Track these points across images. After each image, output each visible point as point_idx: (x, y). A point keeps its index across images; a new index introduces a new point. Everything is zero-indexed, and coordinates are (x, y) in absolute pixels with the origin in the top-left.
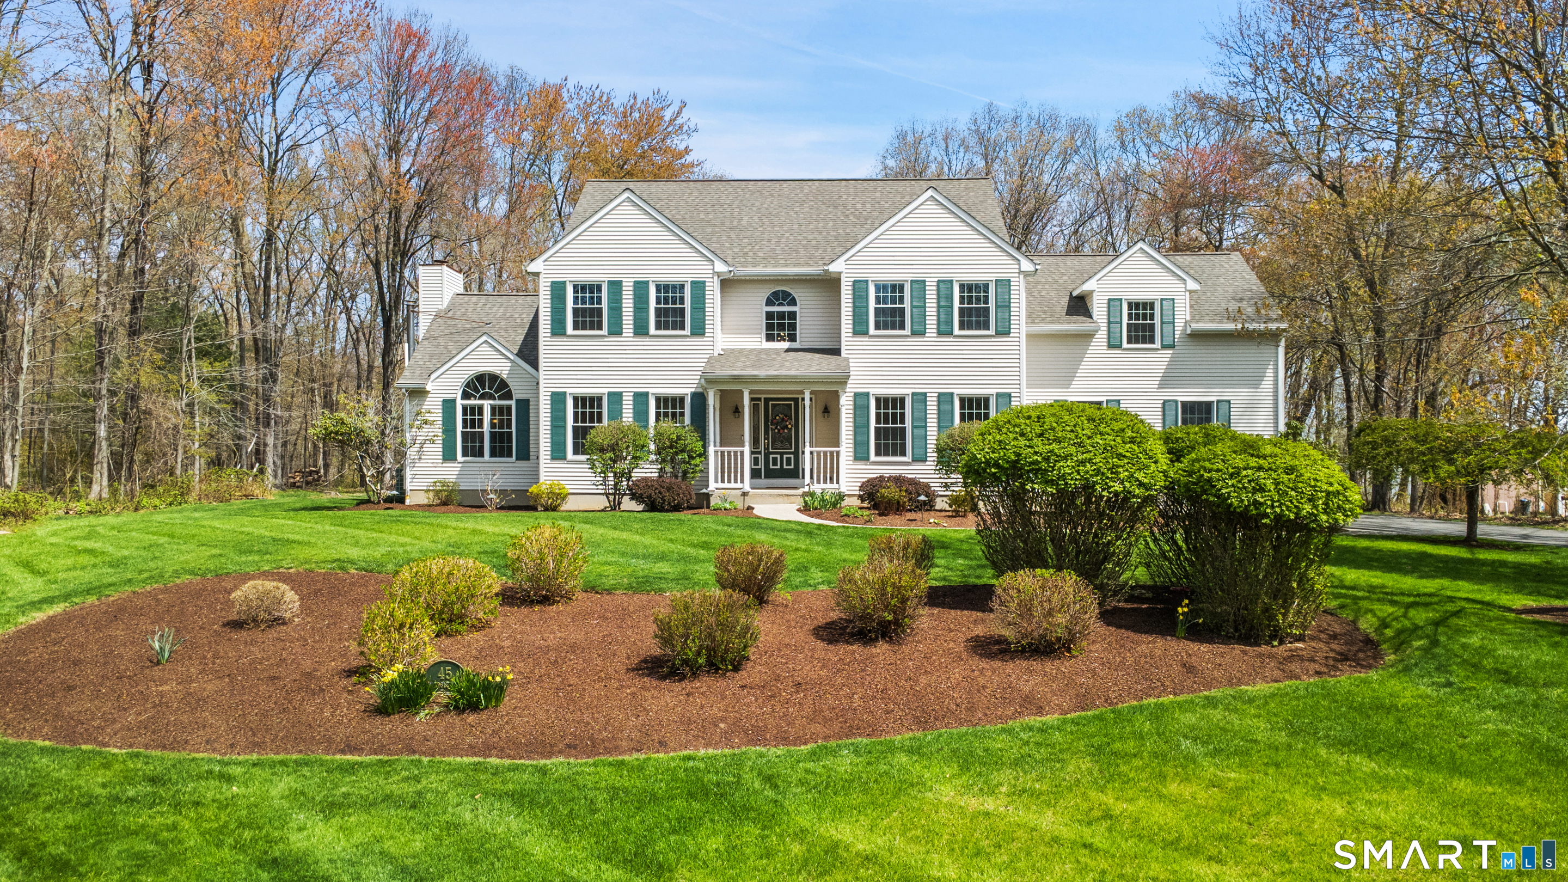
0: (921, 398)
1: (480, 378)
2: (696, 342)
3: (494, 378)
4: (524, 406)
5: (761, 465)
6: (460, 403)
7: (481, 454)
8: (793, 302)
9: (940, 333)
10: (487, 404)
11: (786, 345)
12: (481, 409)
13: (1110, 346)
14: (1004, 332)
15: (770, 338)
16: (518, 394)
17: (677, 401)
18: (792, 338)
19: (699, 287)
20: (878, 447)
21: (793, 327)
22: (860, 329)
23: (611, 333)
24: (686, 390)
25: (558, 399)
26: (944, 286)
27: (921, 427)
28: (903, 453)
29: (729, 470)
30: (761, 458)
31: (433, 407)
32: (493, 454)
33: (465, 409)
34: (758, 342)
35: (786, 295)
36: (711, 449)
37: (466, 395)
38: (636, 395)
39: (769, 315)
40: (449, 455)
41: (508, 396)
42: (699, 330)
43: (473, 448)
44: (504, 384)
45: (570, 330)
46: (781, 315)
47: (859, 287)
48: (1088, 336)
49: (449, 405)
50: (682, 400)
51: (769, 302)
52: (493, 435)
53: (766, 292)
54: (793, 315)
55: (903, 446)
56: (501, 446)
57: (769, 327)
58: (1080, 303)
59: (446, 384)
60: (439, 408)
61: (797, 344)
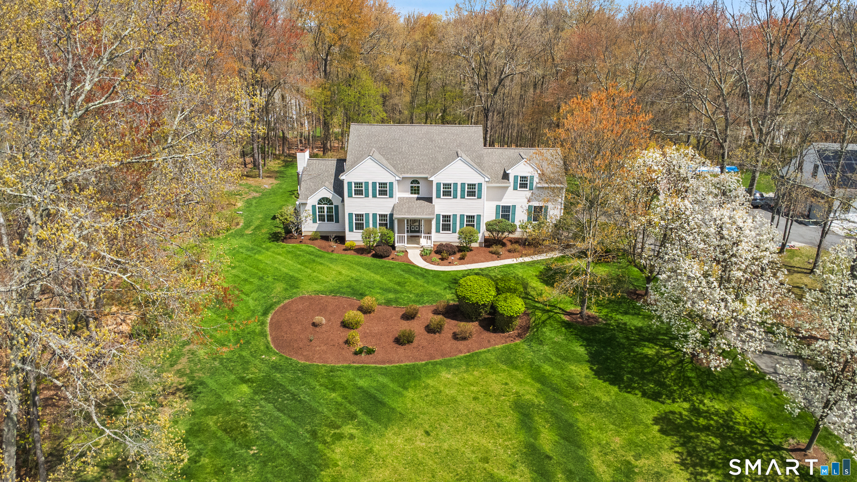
0: (455, 216)
1: (323, 198)
2: (391, 199)
3: (327, 199)
4: (337, 207)
5: (410, 238)
6: (317, 206)
7: (324, 221)
8: (419, 183)
9: (461, 198)
10: (325, 206)
11: (416, 196)
12: (324, 208)
14: (480, 197)
15: (412, 193)
16: (335, 204)
17: (385, 216)
18: (418, 193)
19: (391, 184)
20: (443, 228)
21: (418, 190)
22: (438, 196)
23: (366, 197)
24: (388, 213)
25: (350, 215)
26: (463, 185)
27: (455, 224)
28: (450, 231)
29: (401, 240)
31: (309, 207)
32: (328, 221)
33: (319, 208)
34: (408, 195)
35: (417, 181)
36: (396, 235)
37: (319, 204)
38: (373, 214)
39: (412, 187)
40: (314, 221)
41: (332, 204)
42: (391, 196)
43: (322, 218)
44: (330, 200)
45: (353, 195)
46: (415, 187)
47: (438, 185)
48: (508, 187)
49: (314, 207)
50: (387, 215)
51: (412, 183)
52: (328, 215)
53: (411, 180)
54: (418, 187)
55: (450, 229)
56: (330, 219)
57: (412, 190)
58: (506, 176)
59: (313, 201)
60: (311, 209)
61: (420, 196)
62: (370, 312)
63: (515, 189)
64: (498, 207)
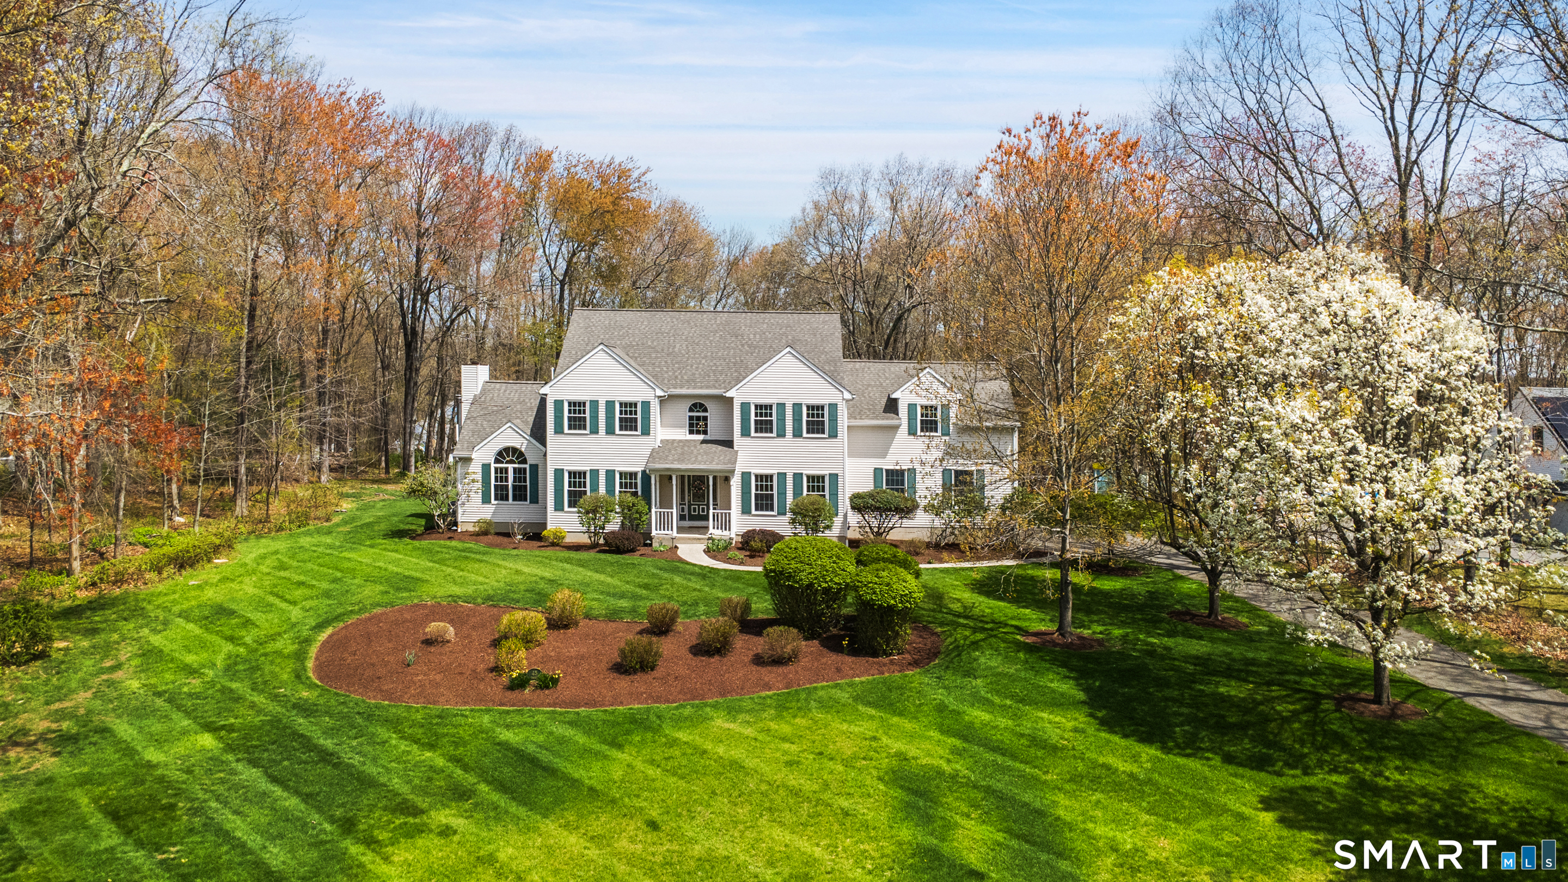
0: (782, 476)
1: (507, 450)
2: (645, 439)
3: (515, 450)
4: (534, 468)
5: (686, 512)
6: (493, 466)
7: (507, 499)
8: (706, 410)
9: (795, 436)
10: (510, 467)
11: (701, 437)
12: (507, 469)
13: (910, 434)
14: (834, 435)
15: (691, 432)
16: (531, 460)
17: (633, 475)
18: (705, 432)
19: (646, 405)
20: (756, 505)
21: (706, 425)
22: (745, 433)
23: (592, 432)
24: (639, 469)
25: (559, 473)
26: (797, 407)
27: (783, 493)
28: (772, 510)
29: (664, 523)
30: (686, 507)
31: (475, 469)
32: (514, 499)
33: (496, 469)
34: (682, 434)
35: (701, 405)
36: (653, 510)
37: (497, 461)
38: (607, 471)
39: (691, 418)
40: (486, 500)
41: (525, 461)
42: (646, 432)
43: (502, 495)
44: (521, 454)
45: (566, 430)
46: (698, 418)
47: (745, 407)
48: (896, 428)
49: (486, 467)
50: (636, 474)
51: (691, 410)
52: (514, 487)
53: (690, 403)
54: (705, 418)
55: (772, 505)
56: (520, 494)
57: (691, 425)
58: (892, 406)
59: (484, 454)
60: (479, 470)
61: (708, 437)
62: (566, 627)
63: (912, 432)
64: (877, 471)
